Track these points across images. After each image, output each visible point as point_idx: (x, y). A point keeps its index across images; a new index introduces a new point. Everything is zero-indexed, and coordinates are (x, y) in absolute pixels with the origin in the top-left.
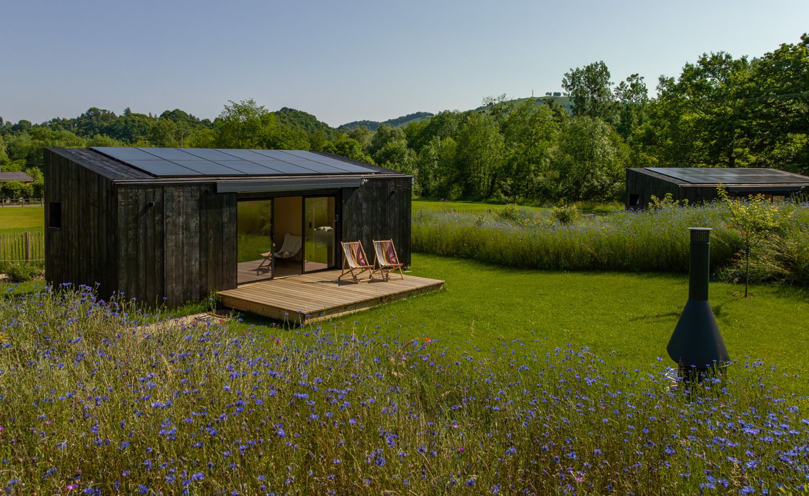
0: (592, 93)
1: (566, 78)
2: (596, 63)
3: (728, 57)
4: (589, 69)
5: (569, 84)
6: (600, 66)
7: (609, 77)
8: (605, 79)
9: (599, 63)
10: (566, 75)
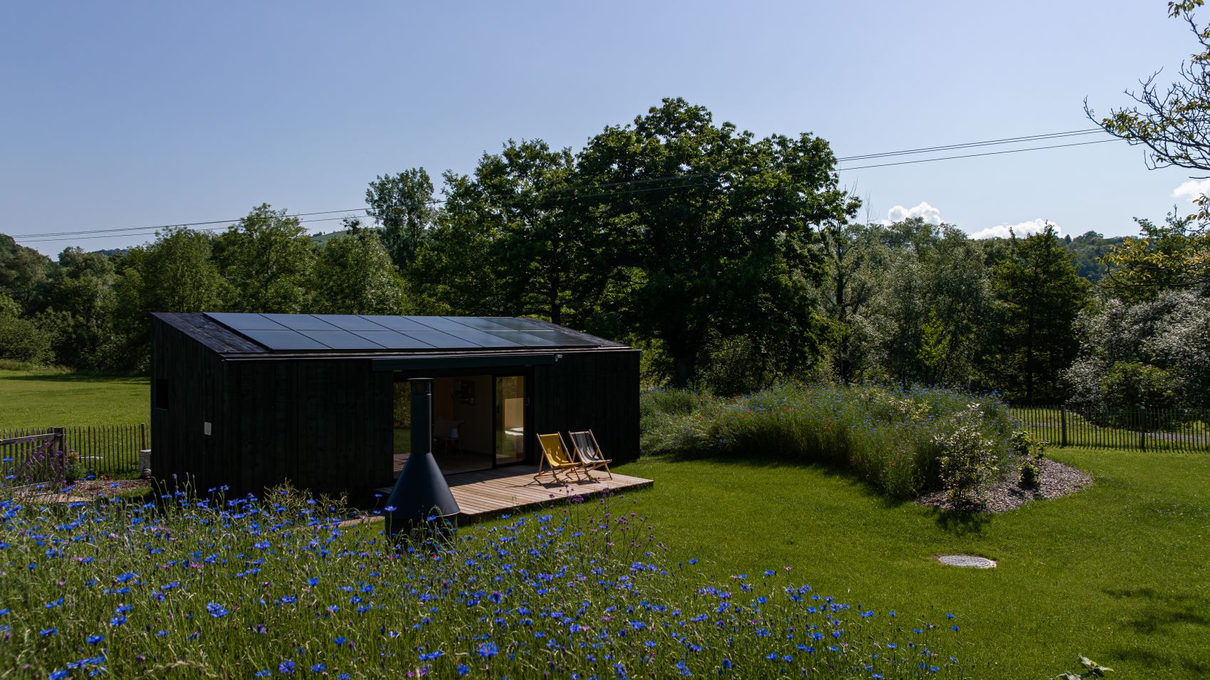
0: (409, 214)
1: (372, 189)
2: (414, 169)
3: (544, 147)
4: (404, 178)
5: (376, 198)
6: (419, 174)
7: (432, 191)
8: (427, 193)
9: (417, 170)
10: (372, 184)
